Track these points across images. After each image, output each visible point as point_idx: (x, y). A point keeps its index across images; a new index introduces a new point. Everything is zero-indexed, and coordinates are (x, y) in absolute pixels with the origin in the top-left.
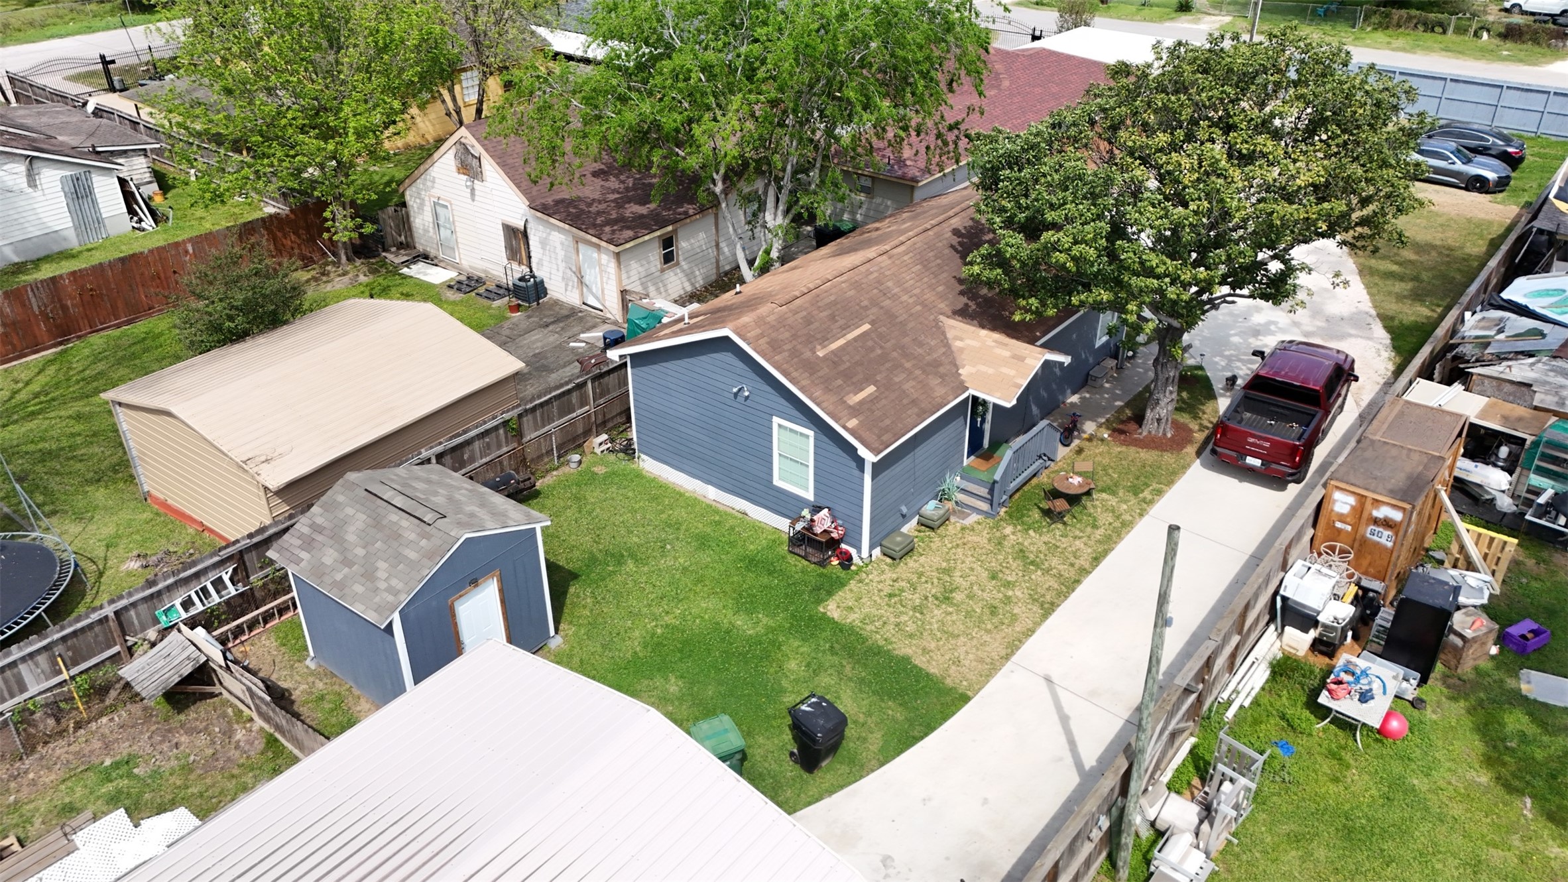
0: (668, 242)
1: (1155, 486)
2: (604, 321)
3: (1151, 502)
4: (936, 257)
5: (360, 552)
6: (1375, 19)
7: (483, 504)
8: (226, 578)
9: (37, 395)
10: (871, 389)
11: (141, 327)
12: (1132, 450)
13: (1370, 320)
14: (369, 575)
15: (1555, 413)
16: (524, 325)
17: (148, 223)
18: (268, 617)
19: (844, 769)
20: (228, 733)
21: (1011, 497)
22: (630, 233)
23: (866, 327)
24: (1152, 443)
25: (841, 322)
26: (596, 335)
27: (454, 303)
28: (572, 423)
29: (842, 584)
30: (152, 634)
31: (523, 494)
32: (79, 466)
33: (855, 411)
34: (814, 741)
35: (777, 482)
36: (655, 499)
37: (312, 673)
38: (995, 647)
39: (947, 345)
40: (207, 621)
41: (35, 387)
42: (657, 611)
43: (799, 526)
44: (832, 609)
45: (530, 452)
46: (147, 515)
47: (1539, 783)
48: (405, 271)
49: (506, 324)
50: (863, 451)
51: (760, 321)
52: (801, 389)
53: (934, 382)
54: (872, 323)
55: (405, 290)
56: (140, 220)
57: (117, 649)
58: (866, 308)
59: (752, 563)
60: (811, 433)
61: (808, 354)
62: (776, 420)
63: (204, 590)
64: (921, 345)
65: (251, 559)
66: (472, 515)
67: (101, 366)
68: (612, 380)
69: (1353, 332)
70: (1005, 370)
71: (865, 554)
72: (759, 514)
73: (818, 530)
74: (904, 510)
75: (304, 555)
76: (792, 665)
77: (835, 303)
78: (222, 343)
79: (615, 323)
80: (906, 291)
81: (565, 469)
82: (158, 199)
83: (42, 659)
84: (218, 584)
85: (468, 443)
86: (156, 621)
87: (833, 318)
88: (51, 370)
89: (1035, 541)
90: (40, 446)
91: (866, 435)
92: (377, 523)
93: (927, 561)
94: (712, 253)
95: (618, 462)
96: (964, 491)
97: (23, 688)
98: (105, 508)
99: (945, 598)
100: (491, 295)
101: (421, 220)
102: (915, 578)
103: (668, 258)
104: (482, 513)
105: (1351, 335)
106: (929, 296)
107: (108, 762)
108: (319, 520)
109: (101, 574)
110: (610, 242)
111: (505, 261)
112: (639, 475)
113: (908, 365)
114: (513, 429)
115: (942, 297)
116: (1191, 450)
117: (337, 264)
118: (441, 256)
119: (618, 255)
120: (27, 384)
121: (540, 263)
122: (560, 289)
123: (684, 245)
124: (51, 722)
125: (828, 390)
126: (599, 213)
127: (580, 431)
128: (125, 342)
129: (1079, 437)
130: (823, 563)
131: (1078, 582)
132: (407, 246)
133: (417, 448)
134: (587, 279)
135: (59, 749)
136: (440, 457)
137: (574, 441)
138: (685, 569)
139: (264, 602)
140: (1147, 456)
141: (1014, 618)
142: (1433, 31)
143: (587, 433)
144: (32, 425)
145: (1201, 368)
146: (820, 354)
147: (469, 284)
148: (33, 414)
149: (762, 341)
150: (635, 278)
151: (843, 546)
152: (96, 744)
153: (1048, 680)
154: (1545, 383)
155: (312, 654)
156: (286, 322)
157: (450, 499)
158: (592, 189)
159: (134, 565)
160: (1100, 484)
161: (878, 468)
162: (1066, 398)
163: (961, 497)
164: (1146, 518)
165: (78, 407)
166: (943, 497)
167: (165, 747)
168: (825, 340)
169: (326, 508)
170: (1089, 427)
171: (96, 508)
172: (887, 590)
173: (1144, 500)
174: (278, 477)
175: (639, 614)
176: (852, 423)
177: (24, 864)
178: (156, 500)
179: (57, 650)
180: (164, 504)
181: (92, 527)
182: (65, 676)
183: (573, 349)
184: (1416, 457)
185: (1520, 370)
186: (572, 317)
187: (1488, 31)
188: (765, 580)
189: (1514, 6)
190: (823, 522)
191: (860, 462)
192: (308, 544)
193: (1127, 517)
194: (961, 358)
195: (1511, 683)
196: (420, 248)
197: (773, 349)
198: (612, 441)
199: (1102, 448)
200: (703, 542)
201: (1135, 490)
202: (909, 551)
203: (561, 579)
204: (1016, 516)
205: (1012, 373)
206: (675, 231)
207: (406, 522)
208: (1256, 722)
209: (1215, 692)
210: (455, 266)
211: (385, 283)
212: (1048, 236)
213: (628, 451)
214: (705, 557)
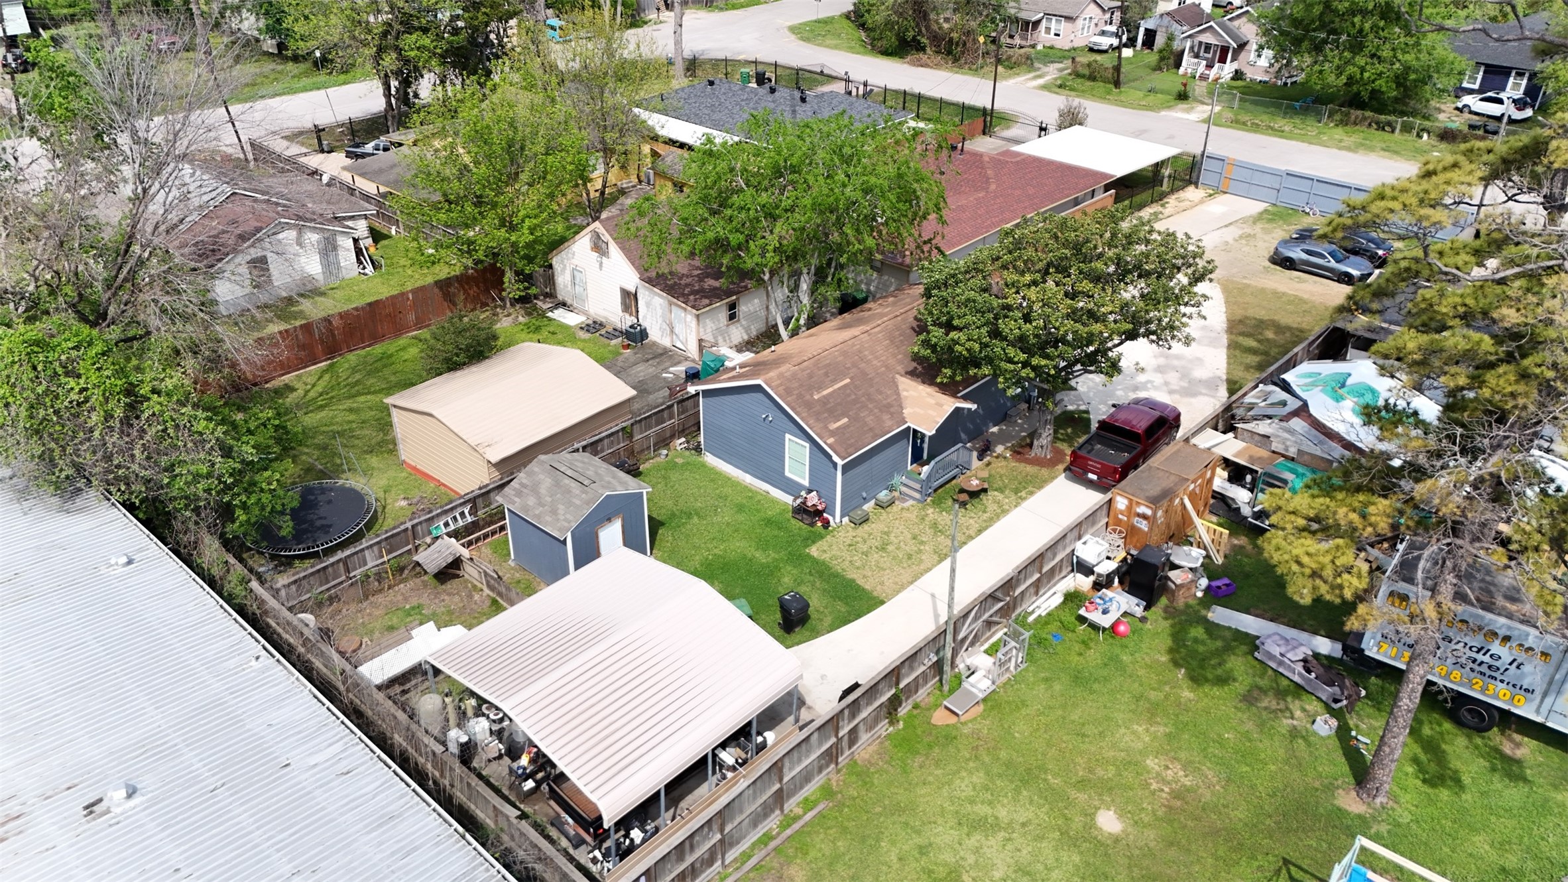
0: (732, 306)
1: (1030, 489)
2: (686, 359)
3: (1025, 499)
4: (900, 335)
5: (549, 499)
6: (1337, 117)
7: (614, 477)
8: (466, 512)
9: (321, 395)
10: (845, 420)
11: (378, 349)
12: (1023, 465)
13: (1220, 383)
14: (554, 512)
15: (1283, 456)
16: (632, 359)
17: (369, 269)
18: (486, 536)
19: (807, 633)
20: (470, 596)
21: (935, 491)
22: (707, 301)
23: (848, 381)
24: (1038, 462)
25: (832, 377)
26: (680, 369)
27: (584, 341)
28: (663, 430)
29: (822, 537)
30: (428, 540)
31: (635, 472)
32: (357, 442)
33: (833, 433)
34: (790, 614)
35: (787, 474)
36: (712, 480)
37: (512, 568)
38: (906, 577)
39: (898, 394)
40: (455, 534)
41: (319, 388)
42: (710, 546)
43: (799, 501)
44: (814, 551)
45: (637, 448)
46: (404, 474)
47: (1194, 663)
48: (550, 314)
49: (621, 358)
50: (835, 458)
51: (781, 376)
52: (802, 419)
53: (886, 417)
54: (851, 378)
55: (552, 329)
56: (364, 268)
57: (410, 546)
58: (849, 369)
59: (769, 522)
60: (807, 445)
61: (808, 397)
62: (788, 436)
63: (455, 518)
64: (881, 393)
65: (480, 502)
66: (609, 483)
67: (358, 376)
68: (689, 403)
69: (1204, 391)
70: (931, 412)
71: (838, 519)
72: (776, 493)
73: (809, 504)
74: (864, 495)
75: (516, 499)
76: (786, 580)
77: (829, 365)
78: (450, 370)
79: (693, 361)
80: (877, 358)
81: (658, 459)
82: (372, 250)
83: (375, 548)
84: (462, 514)
85: (601, 440)
86: (430, 533)
87: (826, 374)
88: (327, 377)
89: (945, 519)
90: (331, 428)
91: (838, 448)
92: (557, 484)
93: (875, 527)
94: (763, 313)
95: (691, 456)
96: (905, 485)
97: (365, 564)
98: (379, 469)
99: (883, 548)
100: (610, 336)
101: (563, 279)
102: (866, 536)
103: (732, 317)
104: (614, 482)
105: (1201, 394)
106: (891, 361)
107: (408, 607)
108: (524, 481)
109: (384, 508)
110: (693, 307)
111: (621, 314)
112: (704, 465)
113: (870, 406)
114: (627, 433)
115: (900, 362)
116: (1061, 467)
117: (504, 307)
118: (575, 305)
119: (698, 316)
120: (314, 386)
121: (645, 317)
122: (656, 334)
123: (743, 309)
124: (376, 584)
125: (818, 420)
126: (687, 285)
127: (668, 435)
128: (370, 360)
129: (991, 455)
130: (812, 524)
131: (965, 543)
132: (551, 295)
133: (571, 441)
134: (677, 330)
135: (379, 598)
136: (584, 448)
137: (664, 441)
138: (728, 524)
139: (483, 528)
140: (1030, 469)
141: (921, 561)
142: (1383, 129)
143: (673, 437)
144: (323, 414)
145: (1087, 412)
146: (816, 397)
147: (594, 327)
148: (322, 407)
149: (781, 388)
150: (709, 330)
151: (825, 515)
152: (400, 598)
153: (933, 596)
154: (1278, 436)
155: (513, 557)
156: (487, 358)
157: (596, 473)
158: (682, 267)
159: (404, 503)
160: (995, 486)
161: (846, 468)
162: (988, 428)
163: (904, 489)
164: (1018, 509)
165: (348, 404)
166: (891, 489)
167: (437, 601)
168: (820, 388)
169: (529, 474)
170: (1000, 449)
171: (373, 468)
172: (849, 542)
173: (1020, 497)
174: (496, 456)
175: (699, 547)
176: (831, 440)
177: (390, 642)
178: (410, 466)
179: (383, 544)
180: (415, 468)
181: (373, 480)
182: (385, 559)
183: (665, 378)
184: (1172, 478)
185: (1263, 427)
186: (664, 355)
187: (1429, 133)
188: (776, 532)
189: (1465, 106)
190: (813, 499)
191: (835, 465)
192: (519, 494)
193: (1007, 507)
194: (905, 403)
195: (1203, 612)
196: (560, 298)
197: (787, 392)
198: (688, 442)
199: (1004, 463)
200: (740, 508)
201: (1016, 491)
202: (866, 520)
203: (655, 525)
204: (937, 503)
205: (935, 414)
206: (738, 299)
207: (574, 484)
208: (1047, 623)
209: (1024, 606)
210: (585, 313)
211: (537, 323)
212: (954, 335)
213: (698, 449)
214: (741, 517)
